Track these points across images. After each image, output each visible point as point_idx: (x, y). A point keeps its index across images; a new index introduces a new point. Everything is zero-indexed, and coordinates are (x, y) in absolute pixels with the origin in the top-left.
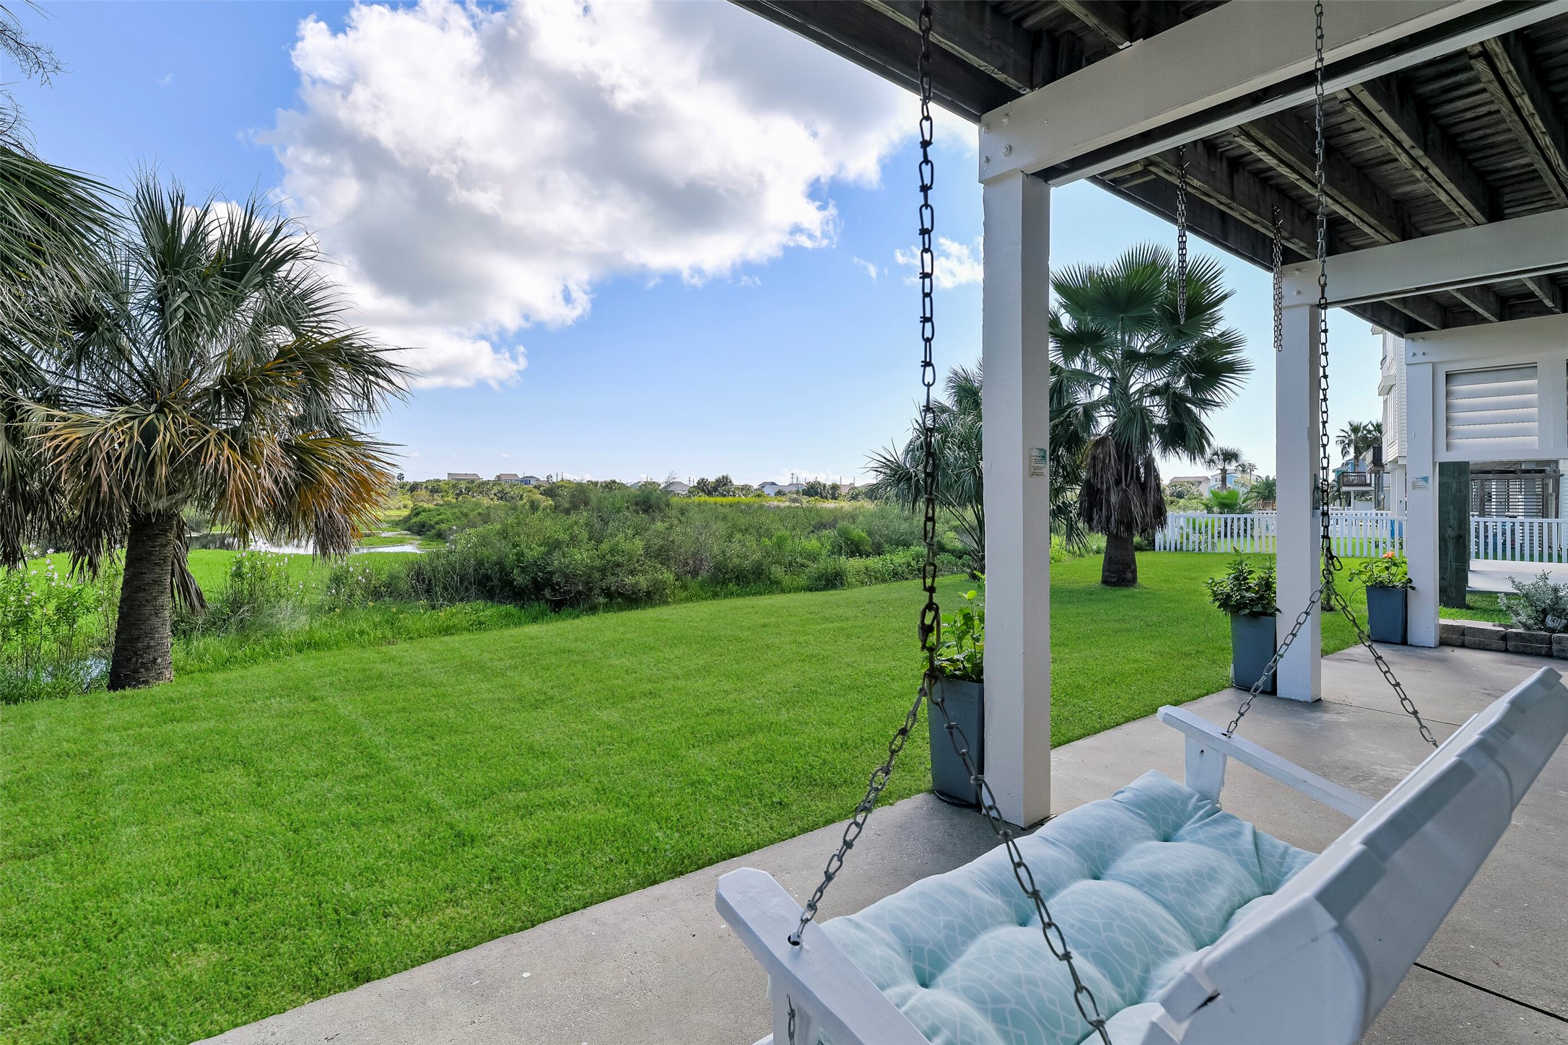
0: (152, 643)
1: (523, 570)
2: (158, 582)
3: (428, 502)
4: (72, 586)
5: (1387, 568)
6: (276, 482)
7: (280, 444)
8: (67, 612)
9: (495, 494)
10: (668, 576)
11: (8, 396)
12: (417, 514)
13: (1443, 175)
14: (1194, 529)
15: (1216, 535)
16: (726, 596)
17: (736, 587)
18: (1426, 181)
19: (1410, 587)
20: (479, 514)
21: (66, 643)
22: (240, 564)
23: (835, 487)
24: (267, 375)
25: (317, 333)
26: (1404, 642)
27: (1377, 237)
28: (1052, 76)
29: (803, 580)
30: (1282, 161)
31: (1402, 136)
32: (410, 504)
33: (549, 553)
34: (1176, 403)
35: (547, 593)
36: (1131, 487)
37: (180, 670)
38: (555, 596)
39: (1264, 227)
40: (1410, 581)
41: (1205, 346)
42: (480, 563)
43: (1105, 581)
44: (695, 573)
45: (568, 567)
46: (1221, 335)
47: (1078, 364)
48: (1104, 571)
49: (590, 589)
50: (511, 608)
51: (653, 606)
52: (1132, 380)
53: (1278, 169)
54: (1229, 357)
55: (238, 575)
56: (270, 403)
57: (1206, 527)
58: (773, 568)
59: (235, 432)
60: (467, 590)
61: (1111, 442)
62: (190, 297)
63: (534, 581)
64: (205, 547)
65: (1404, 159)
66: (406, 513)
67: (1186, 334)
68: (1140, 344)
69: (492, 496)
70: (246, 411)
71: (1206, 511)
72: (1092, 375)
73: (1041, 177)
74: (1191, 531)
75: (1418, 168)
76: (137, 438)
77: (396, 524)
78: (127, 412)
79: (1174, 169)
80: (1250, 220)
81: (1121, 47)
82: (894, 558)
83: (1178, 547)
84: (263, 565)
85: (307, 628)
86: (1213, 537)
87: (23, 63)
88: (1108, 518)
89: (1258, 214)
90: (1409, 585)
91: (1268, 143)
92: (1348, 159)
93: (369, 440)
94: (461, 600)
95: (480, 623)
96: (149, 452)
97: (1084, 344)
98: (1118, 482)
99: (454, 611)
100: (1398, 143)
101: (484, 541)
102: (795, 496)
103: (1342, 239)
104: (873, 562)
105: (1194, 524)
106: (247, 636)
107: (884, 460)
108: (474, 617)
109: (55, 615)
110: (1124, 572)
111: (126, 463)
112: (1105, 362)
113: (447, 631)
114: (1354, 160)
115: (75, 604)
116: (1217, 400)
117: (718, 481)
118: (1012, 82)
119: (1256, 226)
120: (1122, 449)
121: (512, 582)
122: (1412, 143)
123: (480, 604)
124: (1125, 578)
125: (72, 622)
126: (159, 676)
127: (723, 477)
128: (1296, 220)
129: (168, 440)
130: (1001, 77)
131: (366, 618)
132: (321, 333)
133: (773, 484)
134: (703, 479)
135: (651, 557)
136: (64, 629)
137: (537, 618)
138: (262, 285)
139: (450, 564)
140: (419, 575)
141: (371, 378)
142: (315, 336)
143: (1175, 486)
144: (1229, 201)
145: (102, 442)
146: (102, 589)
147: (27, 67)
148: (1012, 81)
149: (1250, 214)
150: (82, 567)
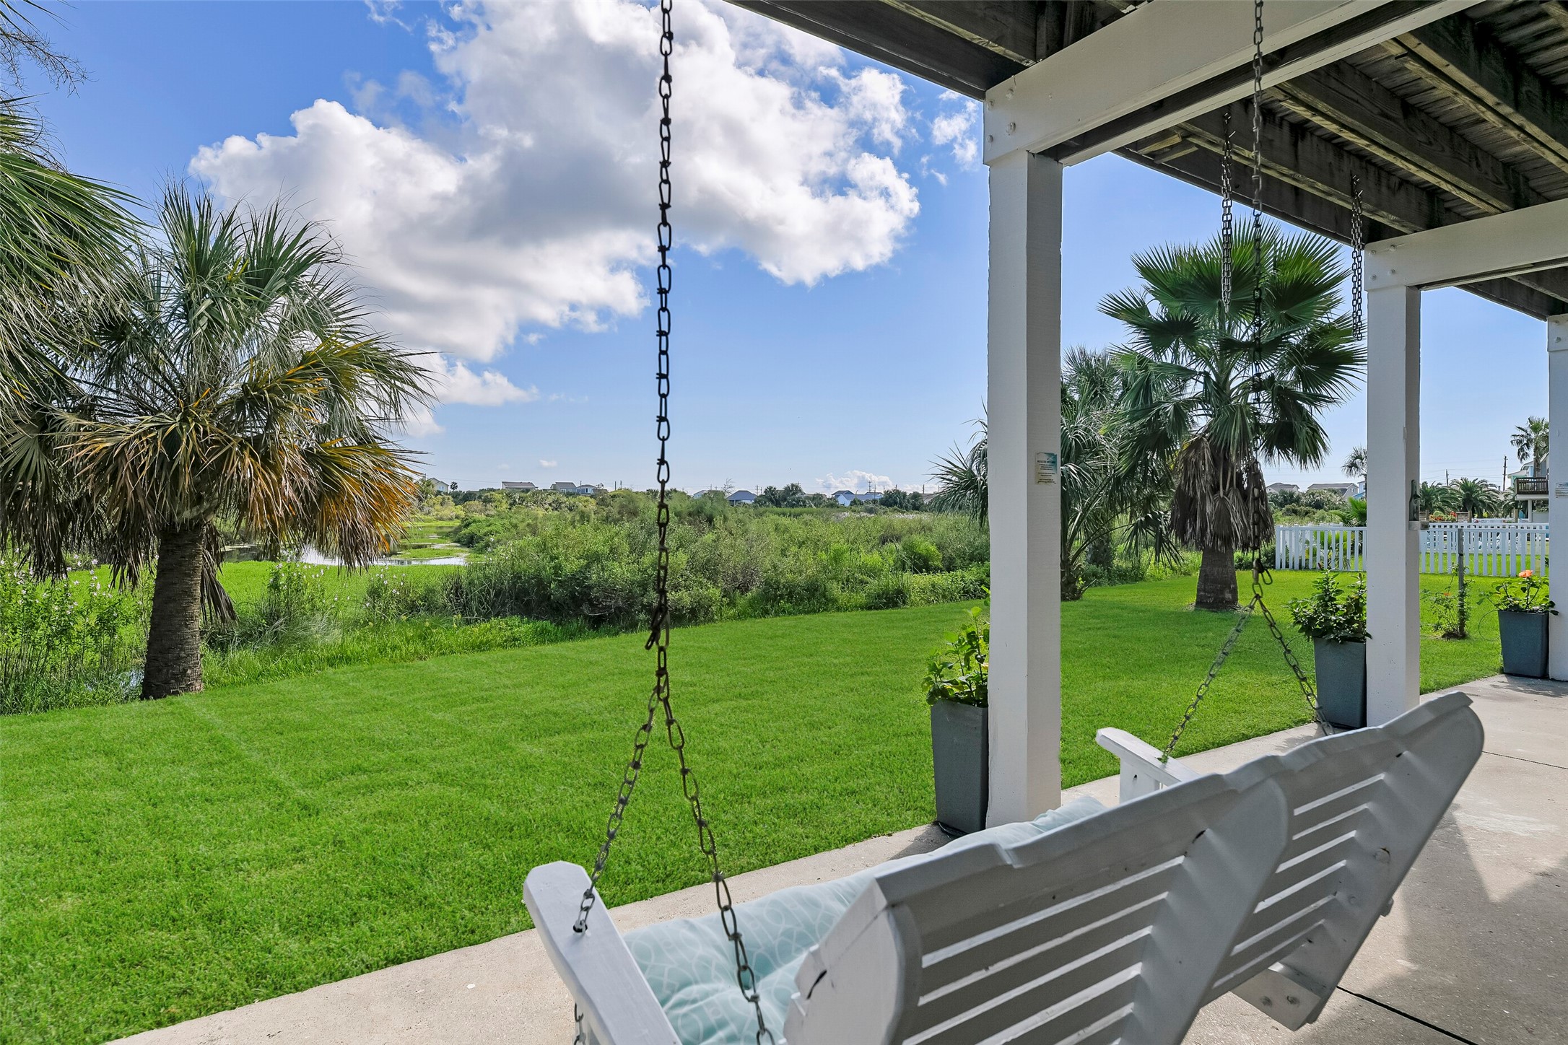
0: (183, 654)
1: (561, 584)
2: (188, 593)
3: (481, 512)
4: (112, 596)
5: (1524, 590)
6: (297, 491)
7: (301, 452)
8: (107, 623)
9: (550, 505)
10: (715, 593)
11: (40, 407)
12: (467, 526)
13: (1544, 134)
14: (1322, 544)
15: (1349, 551)
16: (777, 614)
17: (788, 605)
18: (1524, 140)
19: (1552, 612)
20: (529, 525)
21: (108, 652)
22: (277, 577)
23: (916, 496)
24: (287, 382)
25: (342, 337)
26: (1544, 676)
27: (1483, 207)
28: (1058, 44)
29: (861, 598)
30: (1343, 126)
31: (1481, 92)
32: (462, 514)
33: (588, 566)
34: (1284, 399)
35: (586, 609)
36: (1231, 495)
37: (213, 682)
38: (592, 611)
39: (1340, 199)
40: (1552, 604)
41: (1318, 333)
42: (517, 577)
43: (1200, 603)
44: (744, 589)
45: (606, 581)
46: (1337, 321)
47: (1168, 357)
48: (1199, 590)
49: (631, 606)
50: (546, 624)
51: (696, 624)
52: (1233, 373)
53: (1341, 134)
54: (1347, 346)
55: (275, 586)
56: (291, 410)
57: (1337, 541)
58: (829, 585)
59: (257, 441)
60: (504, 605)
61: (1206, 444)
62: (213, 304)
63: (573, 597)
64: (257, 558)
65: (1489, 116)
66: (457, 523)
67: (1296, 321)
68: (1243, 331)
69: (547, 506)
70: (269, 417)
71: (1341, 523)
72: (1184, 369)
73: (1051, 157)
74: (1318, 546)
75: (1511, 126)
76: (161, 448)
77: (445, 535)
78: (152, 422)
79: (1218, 140)
80: (1323, 192)
81: (1124, 11)
82: (965, 574)
83: (1303, 564)
84: (299, 577)
85: (340, 641)
86: (1345, 554)
87: (52, 74)
88: (1203, 530)
89: (1331, 185)
90: (1551, 609)
91: (1321, 106)
92: (1436, 118)
93: (396, 448)
94: (497, 615)
95: (515, 639)
96: (173, 461)
97: (1174, 334)
98: (1215, 490)
99: (488, 626)
100: (1478, 100)
101: (522, 554)
102: (871, 506)
103: (1448, 210)
104: (942, 579)
105: (1322, 538)
106: (281, 649)
107: (951, 466)
108: (508, 633)
109: (97, 625)
110: (1222, 591)
111: (151, 472)
112: (1201, 355)
113: (481, 647)
114: (1442, 120)
115: (115, 614)
116: (1334, 395)
117: (787, 489)
118: (1012, 55)
119: (1330, 199)
120: (1219, 452)
121: (550, 598)
122: (1496, 100)
123: (516, 620)
124: (1223, 599)
125: (113, 631)
126: (188, 688)
127: (793, 485)
128: (1384, 189)
129: (190, 450)
130: (998, 49)
131: (399, 633)
132: (347, 338)
133: (849, 493)
134: (771, 488)
135: (697, 571)
136: (106, 639)
137: (574, 635)
138: (285, 290)
139: (486, 577)
140: (457, 588)
141: (398, 383)
142: (339, 340)
143: (1313, 494)
144: (1292, 172)
145: (127, 452)
146: (141, 599)
147: (55, 78)
148: (1011, 53)
149: (1319, 185)
150: (122, 577)
